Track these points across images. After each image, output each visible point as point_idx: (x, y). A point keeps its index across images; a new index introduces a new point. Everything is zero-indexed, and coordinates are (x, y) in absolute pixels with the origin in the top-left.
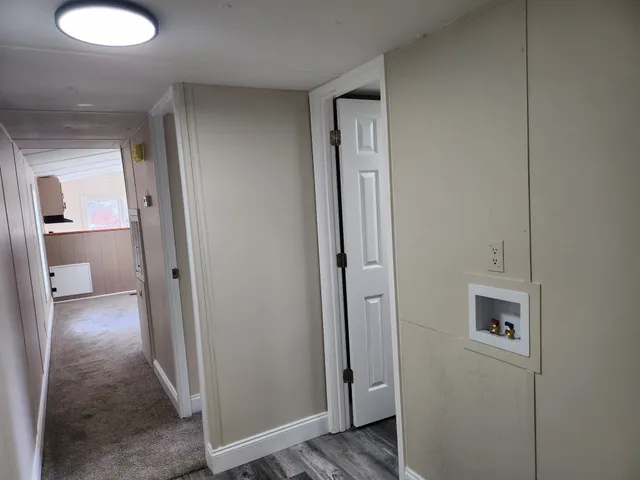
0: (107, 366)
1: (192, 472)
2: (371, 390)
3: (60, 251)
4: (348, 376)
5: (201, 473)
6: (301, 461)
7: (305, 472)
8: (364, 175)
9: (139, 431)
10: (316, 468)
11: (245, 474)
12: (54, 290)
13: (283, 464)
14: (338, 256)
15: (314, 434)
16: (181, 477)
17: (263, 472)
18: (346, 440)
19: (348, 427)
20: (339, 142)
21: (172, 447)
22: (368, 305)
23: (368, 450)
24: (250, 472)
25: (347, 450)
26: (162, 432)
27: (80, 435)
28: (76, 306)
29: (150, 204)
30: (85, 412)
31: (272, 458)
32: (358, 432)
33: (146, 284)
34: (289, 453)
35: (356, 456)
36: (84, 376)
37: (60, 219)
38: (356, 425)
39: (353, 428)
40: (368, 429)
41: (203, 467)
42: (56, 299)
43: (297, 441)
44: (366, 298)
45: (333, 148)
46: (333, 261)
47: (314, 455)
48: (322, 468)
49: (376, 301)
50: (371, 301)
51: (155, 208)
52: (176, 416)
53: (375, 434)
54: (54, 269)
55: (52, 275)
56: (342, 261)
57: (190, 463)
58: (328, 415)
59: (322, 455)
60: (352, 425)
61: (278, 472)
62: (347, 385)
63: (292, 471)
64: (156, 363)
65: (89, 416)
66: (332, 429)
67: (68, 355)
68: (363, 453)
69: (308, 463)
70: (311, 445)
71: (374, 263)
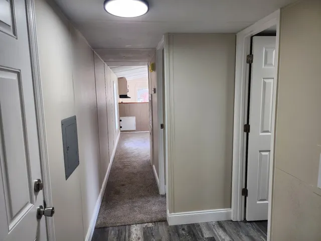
0: (135, 164)
1: (159, 221)
2: (258, 202)
3: (124, 110)
4: (245, 192)
5: (163, 223)
6: (212, 230)
7: (213, 237)
8: (266, 81)
9: (141, 196)
10: (220, 236)
11: (183, 229)
12: (121, 127)
13: (203, 230)
14: (245, 126)
15: (222, 219)
16: (155, 222)
17: (193, 231)
18: (240, 227)
19: (243, 219)
20: (252, 62)
21: (153, 207)
22: (261, 155)
23: (252, 235)
24: (186, 229)
25: (239, 232)
26: (150, 199)
27: (118, 193)
28: (128, 135)
29: (155, 92)
30: (122, 183)
31: (198, 225)
32: (248, 224)
33: (152, 130)
34: (207, 224)
35: (243, 236)
36: (125, 166)
37: (125, 96)
38: (248, 219)
39: (245, 221)
40: (254, 223)
41: (164, 221)
42: (121, 131)
43: (213, 220)
44: (260, 151)
45: (248, 65)
46: (241, 128)
47: (220, 229)
48: (223, 237)
49: (267, 153)
50: (263, 153)
51: (156, 94)
52: (158, 193)
53: (258, 227)
54: (121, 118)
55: (121, 121)
56: (247, 128)
57: (159, 217)
58: (231, 210)
59: (225, 230)
60: (245, 219)
61: (199, 233)
62: (243, 197)
63: (207, 234)
64: (154, 166)
65: (123, 185)
66: (233, 218)
67: (121, 156)
68: (248, 235)
69: (216, 233)
70: (220, 224)
71: (268, 132)
